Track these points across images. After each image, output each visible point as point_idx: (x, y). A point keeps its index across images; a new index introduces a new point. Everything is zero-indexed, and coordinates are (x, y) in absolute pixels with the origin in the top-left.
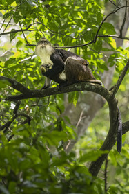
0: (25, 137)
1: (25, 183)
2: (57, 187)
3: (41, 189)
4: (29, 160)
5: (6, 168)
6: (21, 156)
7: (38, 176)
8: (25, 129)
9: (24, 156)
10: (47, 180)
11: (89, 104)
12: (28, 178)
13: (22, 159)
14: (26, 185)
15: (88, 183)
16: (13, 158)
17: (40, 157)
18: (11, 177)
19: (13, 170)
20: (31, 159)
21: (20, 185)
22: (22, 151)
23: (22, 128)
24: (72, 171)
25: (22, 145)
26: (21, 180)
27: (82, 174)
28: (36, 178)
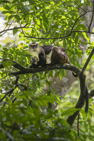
0: (24, 100)
1: (24, 131)
2: (46, 134)
3: (36, 135)
4: (27, 116)
5: (11, 121)
6: (21, 112)
7: (33, 126)
8: (24, 94)
9: (23, 112)
10: (39, 129)
11: (68, 78)
12: (26, 127)
13: (22, 115)
14: (25, 133)
15: (67, 131)
16: (16, 114)
17: (34, 113)
18: (15, 127)
19: (16, 122)
20: (28, 115)
21: (21, 133)
22: (22, 109)
23: (22, 93)
24: (56, 123)
25: (22, 105)
26: (22, 128)
27: (63, 125)
28: (32, 128)
